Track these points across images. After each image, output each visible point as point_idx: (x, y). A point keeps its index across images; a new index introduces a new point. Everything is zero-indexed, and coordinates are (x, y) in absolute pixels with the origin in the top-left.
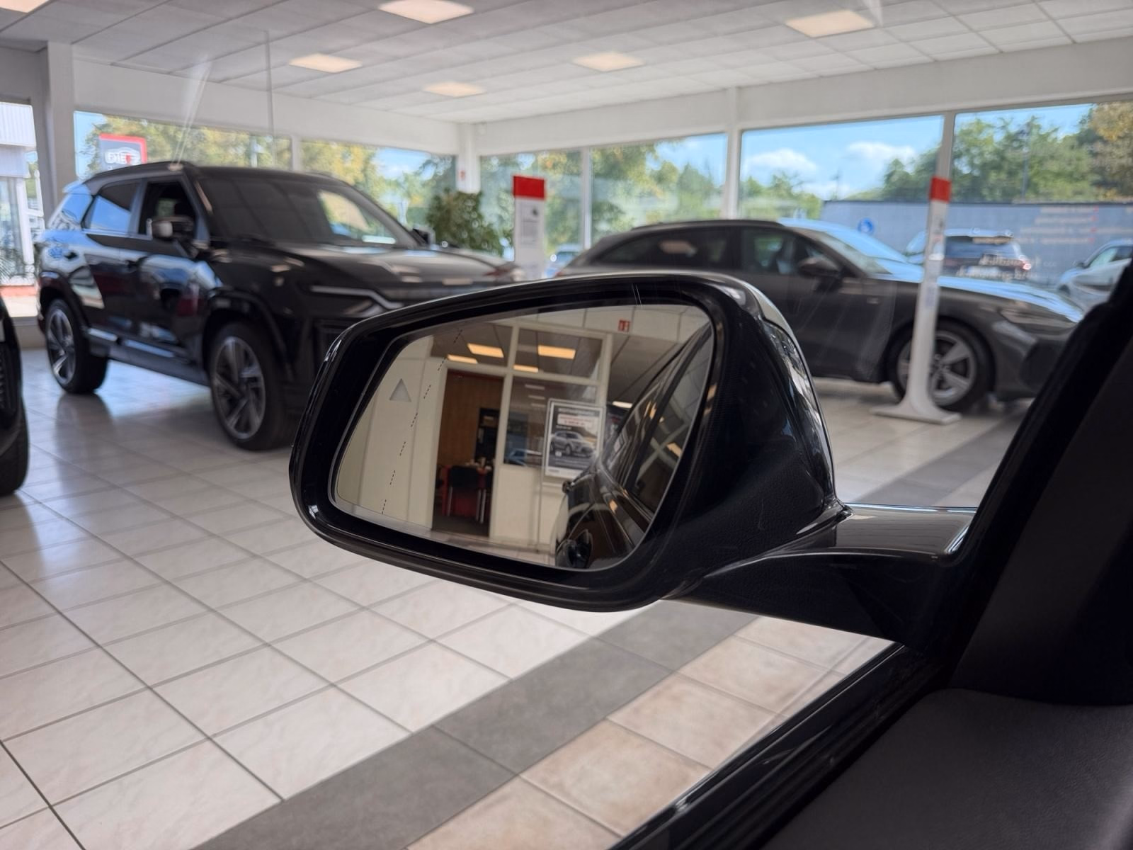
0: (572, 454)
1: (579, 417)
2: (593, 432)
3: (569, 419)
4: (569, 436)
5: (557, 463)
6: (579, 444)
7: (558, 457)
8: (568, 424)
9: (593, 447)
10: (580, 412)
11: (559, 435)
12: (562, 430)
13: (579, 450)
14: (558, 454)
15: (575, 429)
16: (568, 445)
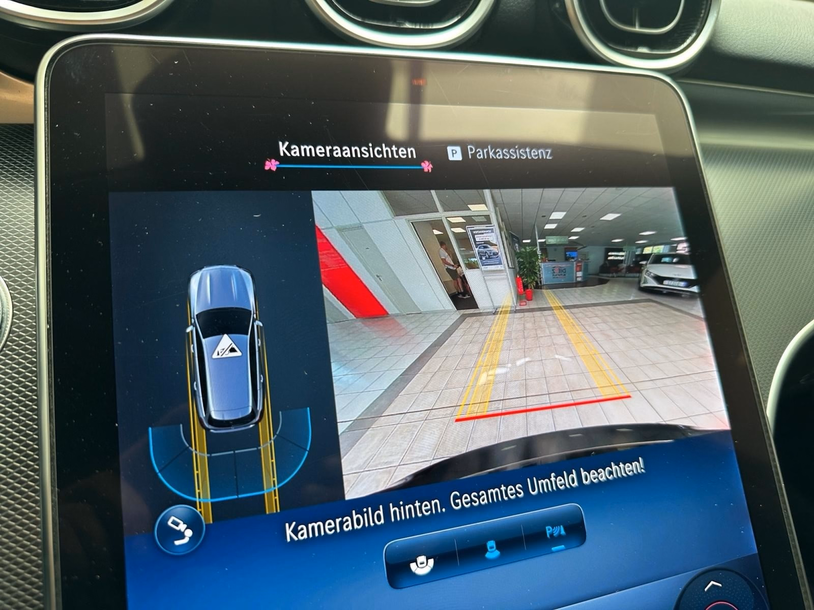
0: (490, 258)
1: (485, 235)
2: (494, 242)
3: (481, 237)
4: (485, 247)
5: (485, 264)
6: (490, 250)
7: (484, 260)
8: (481, 240)
9: (497, 251)
10: (484, 232)
11: (480, 248)
12: (480, 244)
13: (492, 254)
14: (484, 258)
15: (486, 242)
16: (486, 252)
